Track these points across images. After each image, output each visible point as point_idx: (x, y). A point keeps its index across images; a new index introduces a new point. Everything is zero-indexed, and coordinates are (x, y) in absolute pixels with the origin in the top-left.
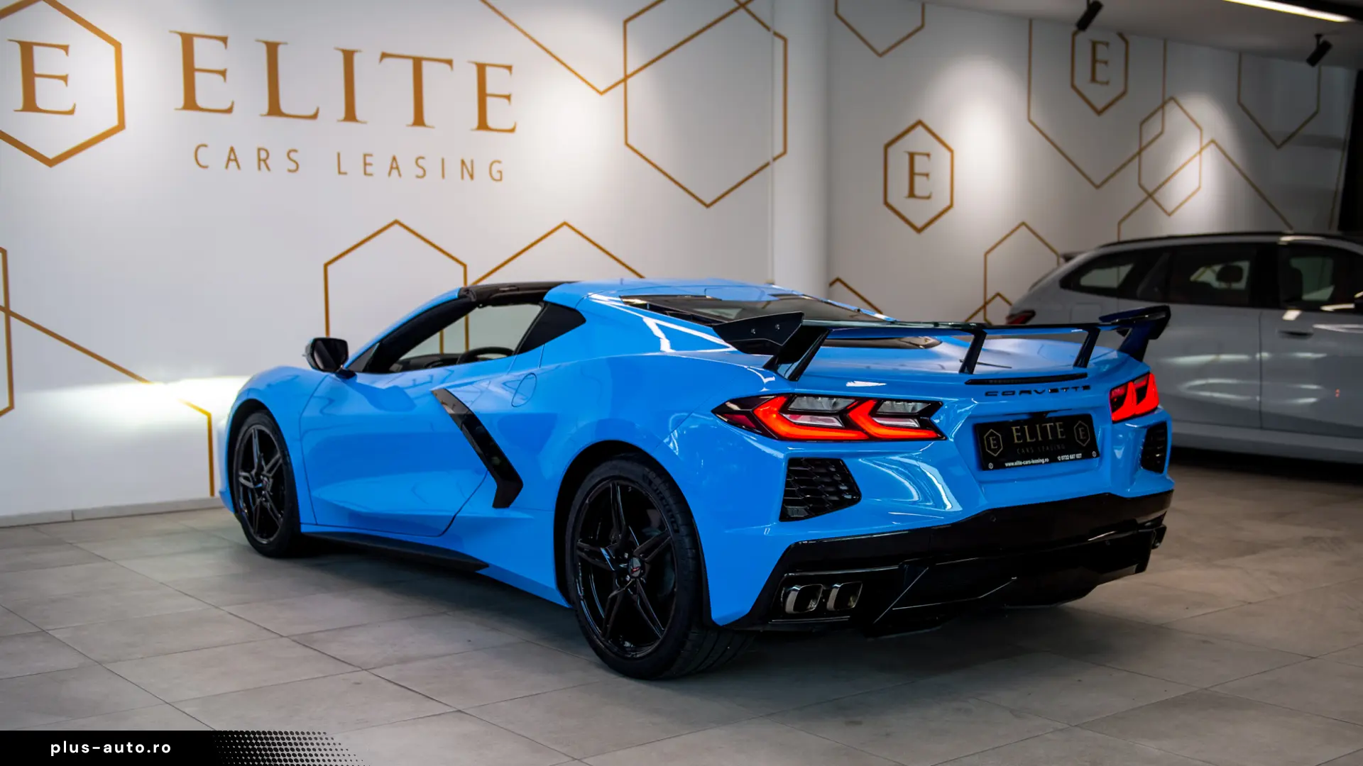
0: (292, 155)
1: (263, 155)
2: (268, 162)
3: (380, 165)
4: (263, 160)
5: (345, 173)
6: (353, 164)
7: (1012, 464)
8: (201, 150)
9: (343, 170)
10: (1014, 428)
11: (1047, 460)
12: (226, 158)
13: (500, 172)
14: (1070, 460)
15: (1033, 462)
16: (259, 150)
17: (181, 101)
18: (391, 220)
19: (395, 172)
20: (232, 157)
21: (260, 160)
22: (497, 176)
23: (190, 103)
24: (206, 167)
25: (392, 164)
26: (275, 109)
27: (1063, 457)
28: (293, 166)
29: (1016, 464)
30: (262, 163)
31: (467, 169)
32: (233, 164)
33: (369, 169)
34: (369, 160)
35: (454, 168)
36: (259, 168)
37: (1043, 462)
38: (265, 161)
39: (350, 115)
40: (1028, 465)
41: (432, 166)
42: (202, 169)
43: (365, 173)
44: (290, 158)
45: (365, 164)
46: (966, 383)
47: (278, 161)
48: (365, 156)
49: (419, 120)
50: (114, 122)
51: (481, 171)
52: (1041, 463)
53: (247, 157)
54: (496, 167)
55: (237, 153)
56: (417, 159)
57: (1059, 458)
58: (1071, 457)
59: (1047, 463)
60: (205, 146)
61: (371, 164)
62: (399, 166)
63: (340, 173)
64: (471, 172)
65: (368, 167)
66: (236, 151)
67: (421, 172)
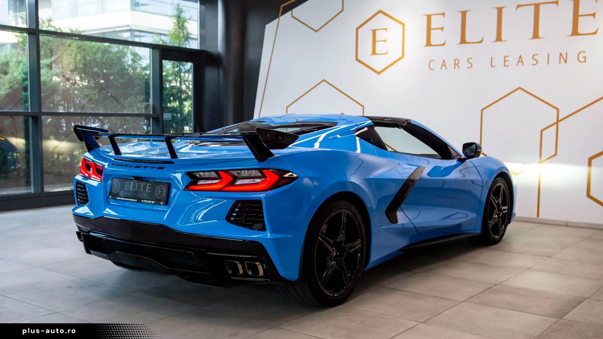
0: (470, 61)
1: (457, 62)
2: (459, 65)
3: (513, 60)
4: (456, 64)
5: (494, 66)
6: (498, 62)
7: (120, 198)
8: (432, 62)
9: (493, 65)
11: (136, 200)
12: (441, 65)
13: (585, 57)
14: (148, 203)
15: (129, 200)
16: (455, 60)
17: (425, 43)
18: (517, 87)
19: (520, 63)
20: (444, 64)
21: (455, 64)
22: (582, 60)
23: (429, 44)
24: (433, 69)
26: (463, 41)
27: (144, 201)
28: (470, 65)
30: (456, 66)
31: (563, 58)
32: (444, 67)
33: (507, 63)
34: (507, 59)
35: (555, 58)
36: (455, 68)
37: (134, 201)
38: (457, 64)
39: (499, 38)
40: (127, 201)
41: (542, 59)
43: (505, 66)
45: (505, 61)
47: (463, 64)
48: (505, 57)
49: (536, 35)
50: (401, 55)
51: (572, 58)
52: (133, 201)
53: (450, 64)
54: (582, 55)
56: (533, 56)
57: (142, 201)
58: (149, 202)
59: (135, 202)
60: (433, 60)
61: (508, 61)
62: (523, 60)
63: (492, 66)
64: (565, 59)
65: (506, 62)
66: (445, 61)
67: (535, 62)
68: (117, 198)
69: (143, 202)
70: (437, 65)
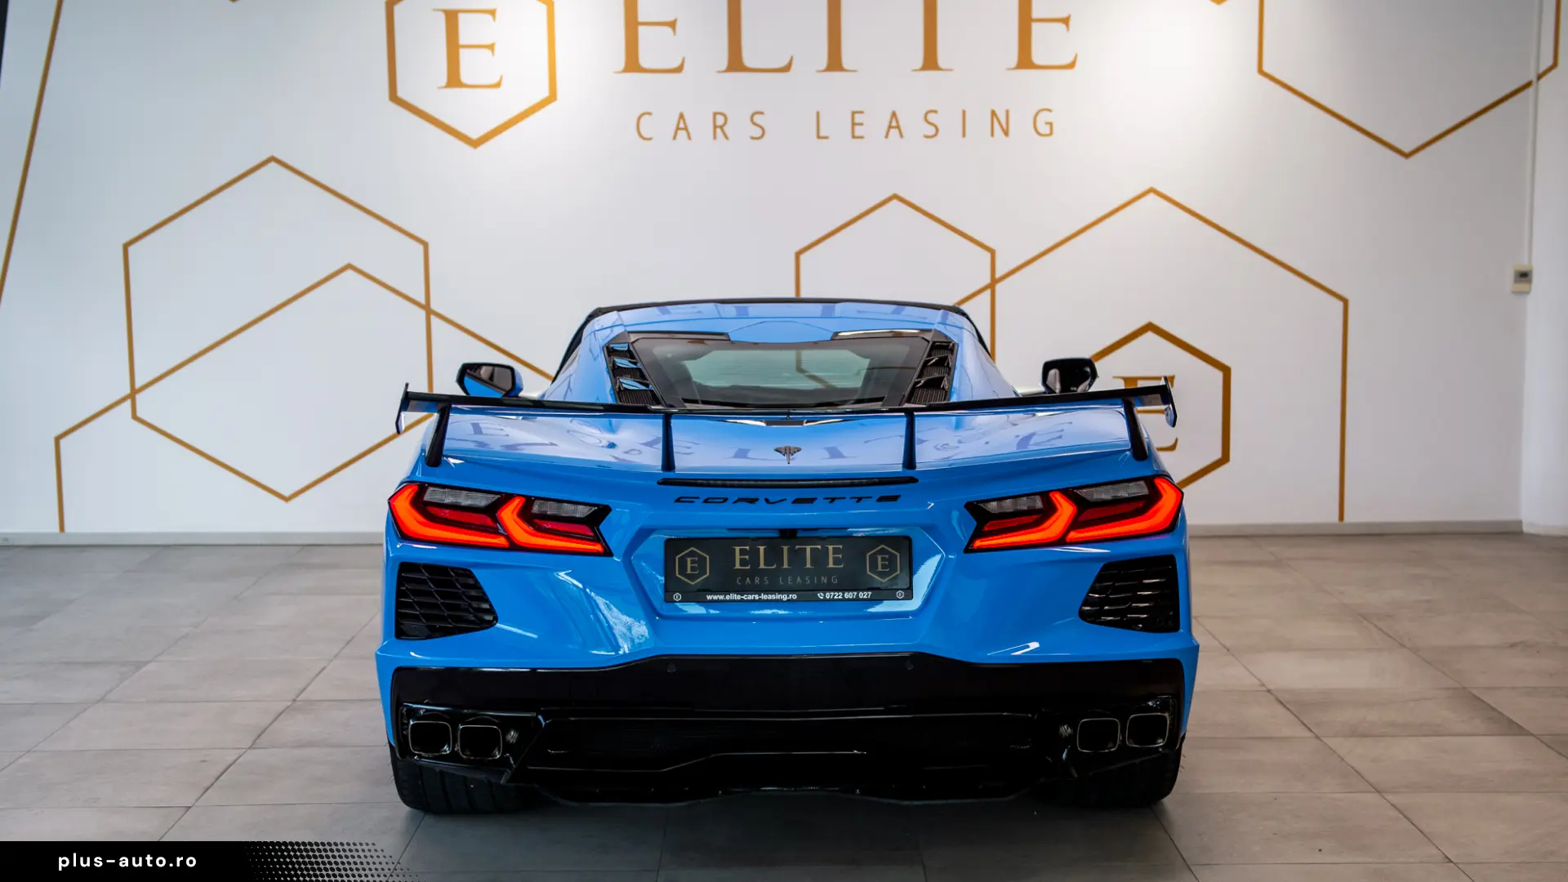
0: (757, 119)
1: (720, 120)
2: (725, 128)
4: (719, 127)
7: (721, 597)
9: (822, 134)
10: (737, 549)
11: (794, 597)
12: (674, 128)
13: (1051, 124)
14: (843, 600)
15: (764, 597)
16: (715, 114)
18: (889, 194)
19: (894, 132)
20: (681, 125)
21: (715, 127)
22: (1045, 129)
24: (650, 139)
25: (891, 122)
27: (830, 595)
29: (728, 597)
31: (1000, 123)
33: (859, 131)
34: (857, 120)
35: (979, 122)
37: (786, 599)
38: (721, 127)
40: (754, 601)
41: (948, 122)
42: (646, 142)
43: (854, 137)
44: (754, 124)
45: (854, 124)
46: (659, 483)
47: (740, 127)
48: (854, 113)
50: (544, 93)
51: (1020, 124)
52: (781, 601)
53: (701, 126)
54: (1043, 118)
55: (687, 122)
57: (820, 595)
58: (848, 595)
59: (788, 600)
60: (650, 114)
61: (861, 124)
62: (901, 123)
63: (819, 137)
64: (1005, 127)
65: (857, 128)
66: (686, 117)
67: (931, 131)
68: (709, 597)
69: (825, 600)
70: (661, 125)
